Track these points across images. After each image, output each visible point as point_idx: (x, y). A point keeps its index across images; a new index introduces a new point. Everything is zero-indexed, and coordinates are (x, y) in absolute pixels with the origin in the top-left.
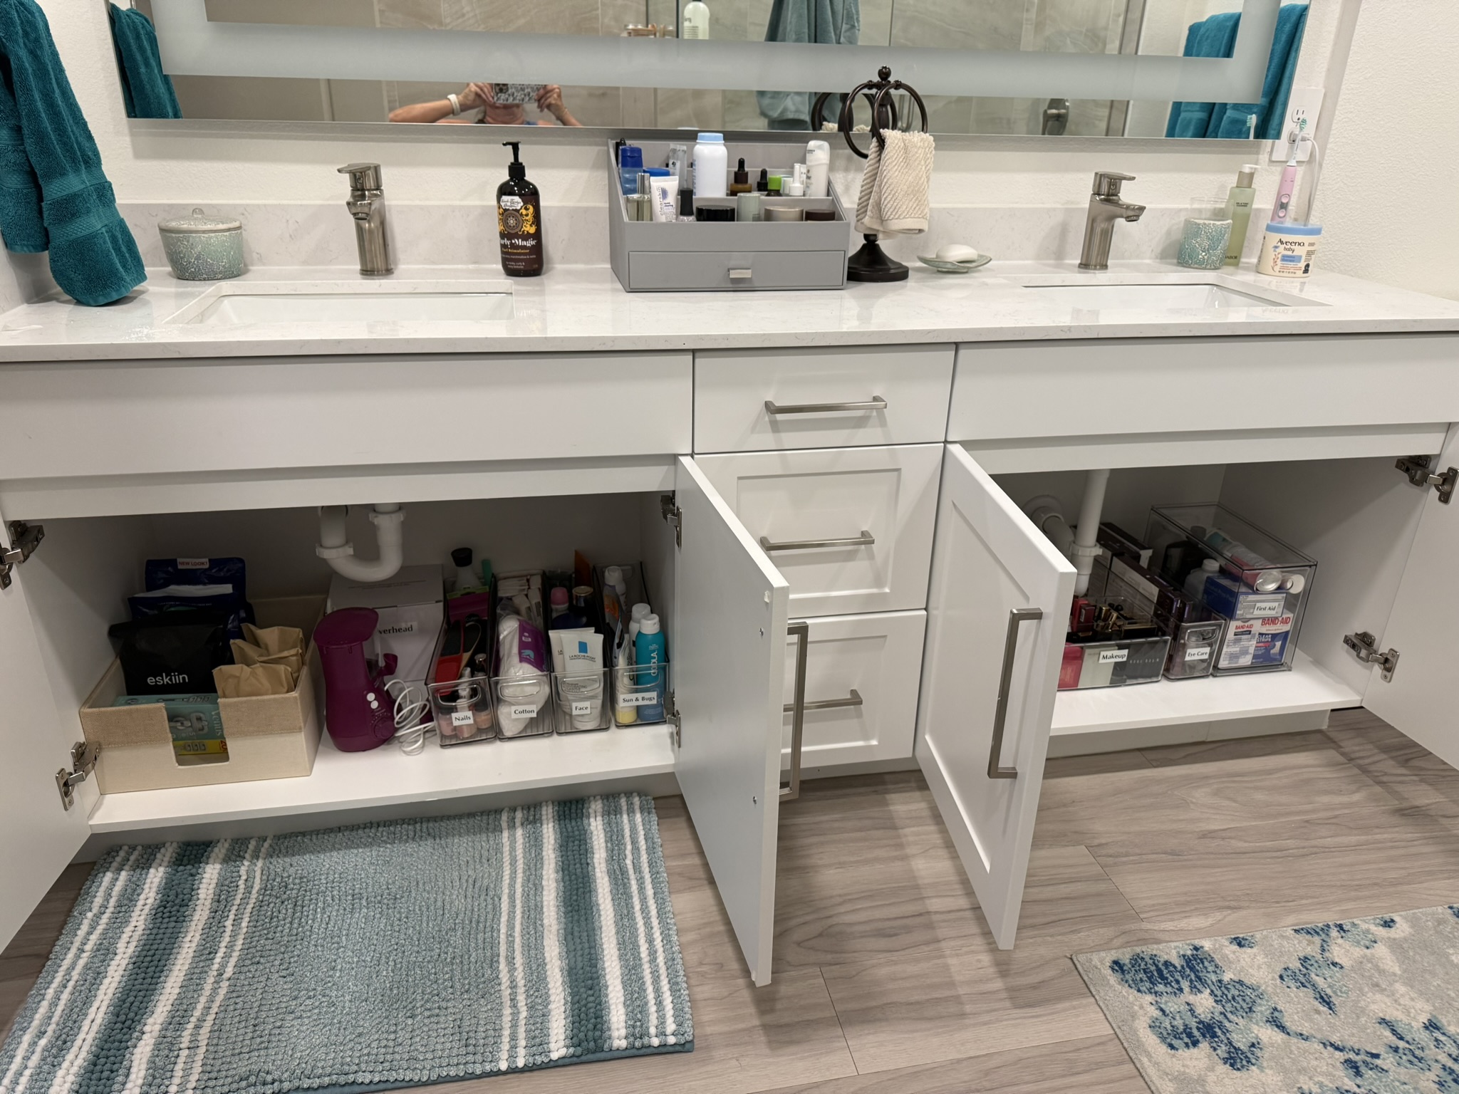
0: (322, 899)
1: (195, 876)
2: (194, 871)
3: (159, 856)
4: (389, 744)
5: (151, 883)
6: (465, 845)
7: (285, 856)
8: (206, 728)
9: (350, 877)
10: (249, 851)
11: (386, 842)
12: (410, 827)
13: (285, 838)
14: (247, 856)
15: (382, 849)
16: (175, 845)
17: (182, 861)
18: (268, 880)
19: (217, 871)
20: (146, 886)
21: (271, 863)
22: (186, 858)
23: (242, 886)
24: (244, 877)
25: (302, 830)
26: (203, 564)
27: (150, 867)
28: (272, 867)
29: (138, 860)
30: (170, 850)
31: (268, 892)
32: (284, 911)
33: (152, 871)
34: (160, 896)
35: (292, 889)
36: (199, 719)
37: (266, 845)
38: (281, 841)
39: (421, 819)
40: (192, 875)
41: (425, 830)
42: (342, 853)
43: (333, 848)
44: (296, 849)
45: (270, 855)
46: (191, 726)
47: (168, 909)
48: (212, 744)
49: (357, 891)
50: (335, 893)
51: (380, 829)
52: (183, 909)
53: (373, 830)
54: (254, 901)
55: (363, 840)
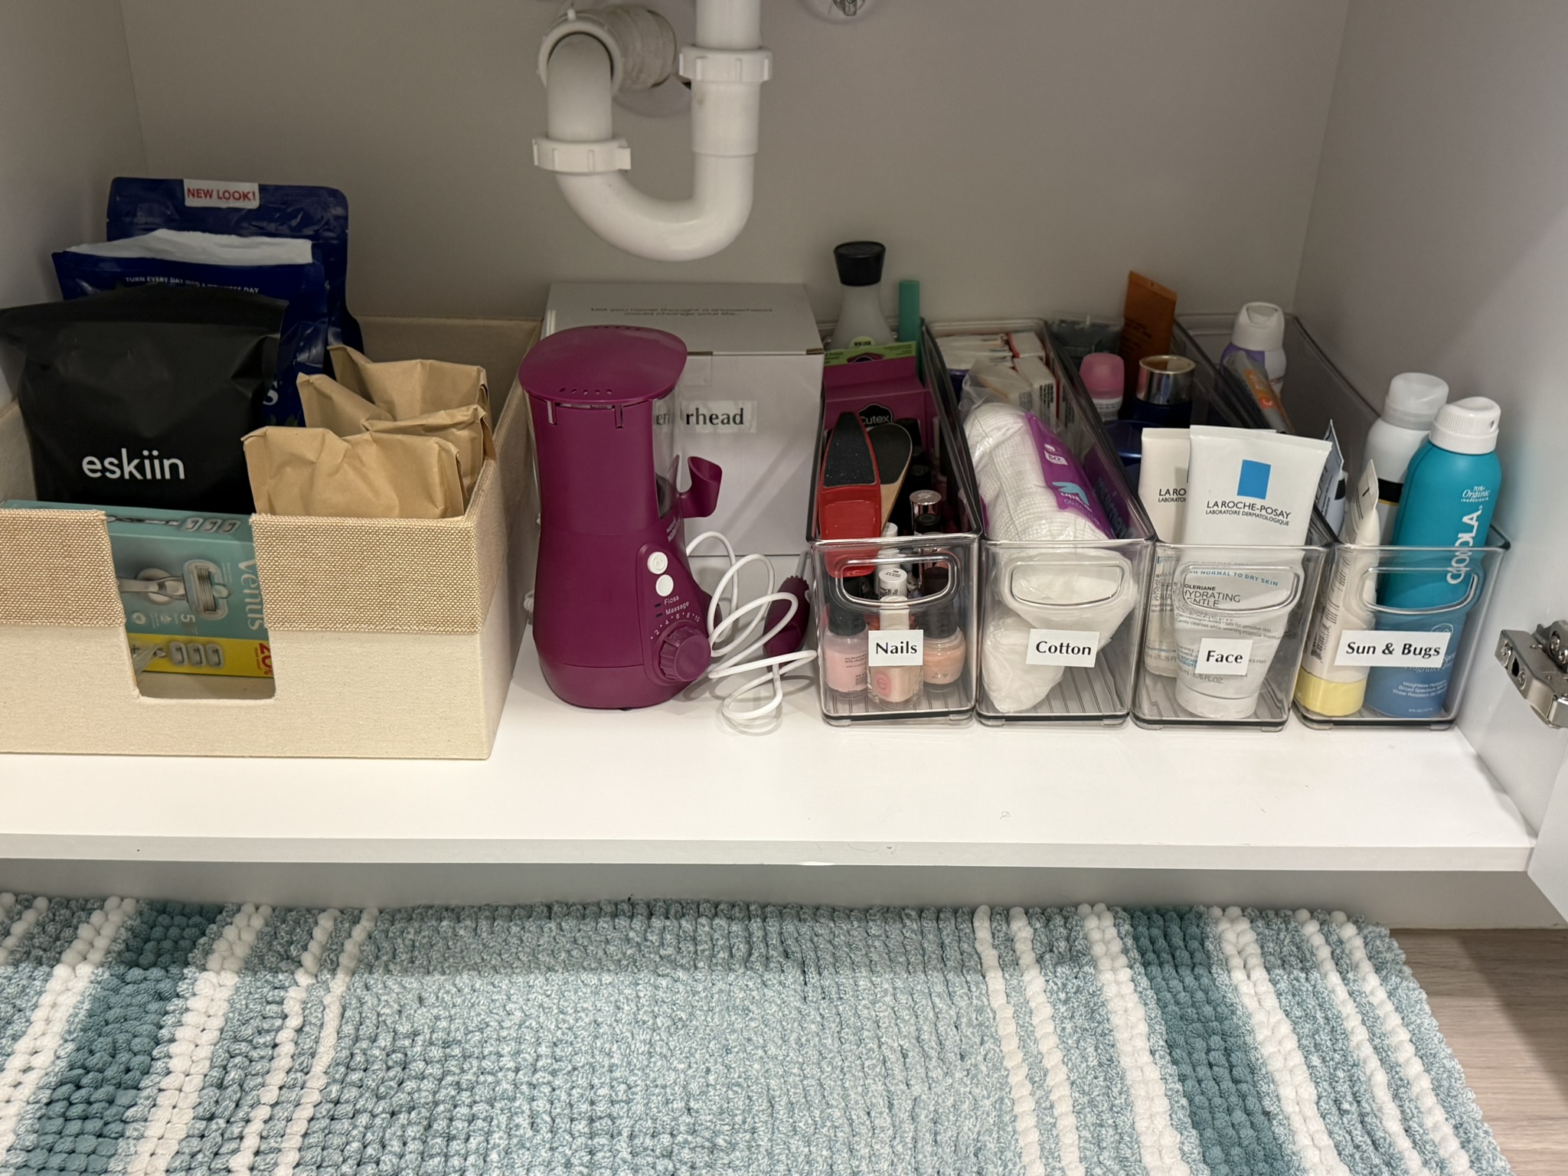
0: (503, 1119)
1: (168, 999)
2: (165, 986)
3: (84, 931)
4: (688, 698)
5: (54, 1005)
6: (888, 999)
7: (405, 971)
8: (222, 603)
9: (580, 1060)
10: (314, 946)
11: (675, 965)
12: (734, 928)
13: (410, 919)
14: (308, 959)
15: (664, 982)
16: (129, 905)
17: (140, 952)
18: (357, 1039)
19: (226, 993)
20: (38, 1016)
21: (367, 988)
22: (150, 945)
23: (287, 1049)
24: (294, 1022)
25: (454, 903)
26: (245, 196)
27: (58, 961)
28: (369, 1000)
29: (32, 937)
30: (116, 918)
31: (355, 1077)
32: (395, 1146)
33: (60, 971)
34: (71, 1046)
35: (422, 1077)
36: (206, 578)
37: (359, 932)
38: (398, 926)
39: (764, 907)
40: (160, 997)
41: (774, 940)
42: (557, 978)
43: (533, 964)
44: (435, 955)
45: (366, 965)
46: (185, 596)
47: (83, 1092)
48: (236, 651)
49: (601, 1108)
50: (541, 1105)
51: (657, 923)
52: (124, 1097)
53: (637, 924)
54: (316, 1097)
55: (611, 949)
